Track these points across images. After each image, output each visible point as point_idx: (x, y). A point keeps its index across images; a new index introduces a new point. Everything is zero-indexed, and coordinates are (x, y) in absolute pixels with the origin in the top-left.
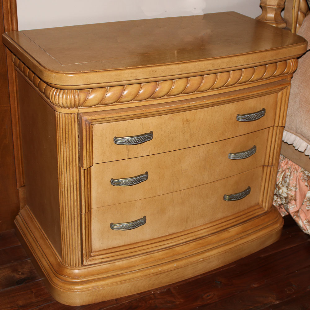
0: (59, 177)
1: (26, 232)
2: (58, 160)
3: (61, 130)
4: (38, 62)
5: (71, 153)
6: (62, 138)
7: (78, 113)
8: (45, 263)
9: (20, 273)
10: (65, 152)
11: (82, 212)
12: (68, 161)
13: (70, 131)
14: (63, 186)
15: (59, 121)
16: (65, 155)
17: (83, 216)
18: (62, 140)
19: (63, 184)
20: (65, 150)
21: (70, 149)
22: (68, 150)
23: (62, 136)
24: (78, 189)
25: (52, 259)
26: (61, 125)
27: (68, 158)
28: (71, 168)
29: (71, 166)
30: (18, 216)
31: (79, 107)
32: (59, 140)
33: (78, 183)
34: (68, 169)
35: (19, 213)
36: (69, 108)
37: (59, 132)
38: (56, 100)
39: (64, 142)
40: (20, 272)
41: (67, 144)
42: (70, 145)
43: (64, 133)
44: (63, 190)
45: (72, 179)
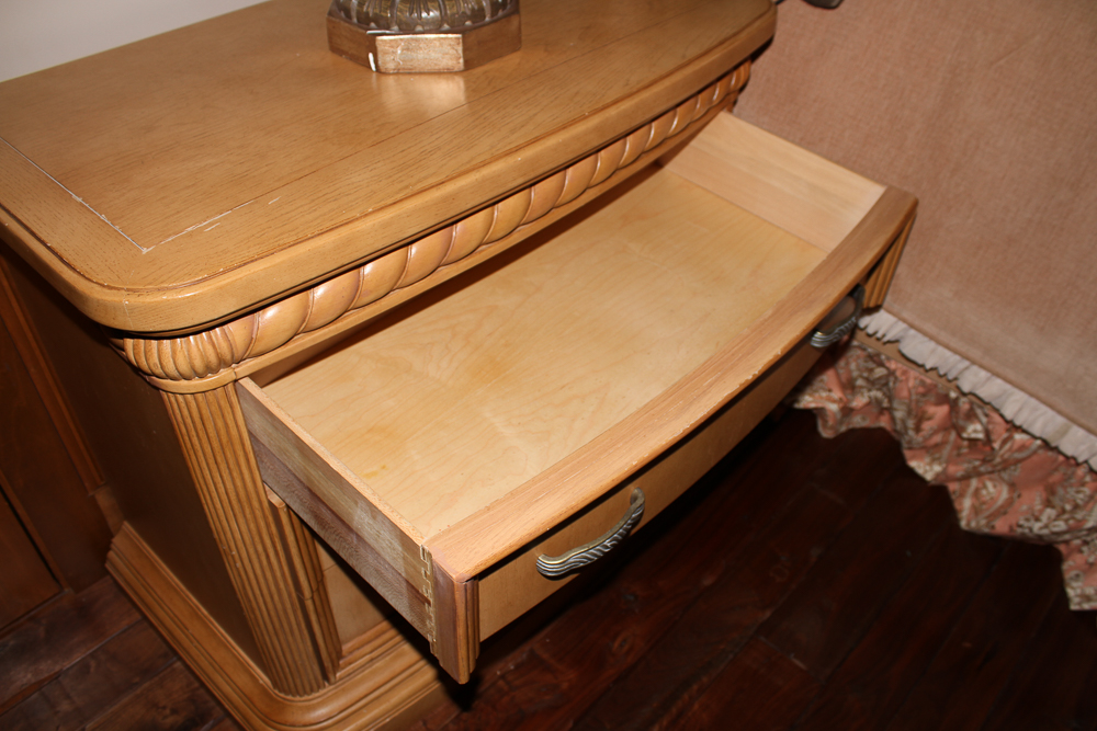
0: (216, 536)
1: (149, 599)
2: (204, 501)
3: (193, 433)
4: (49, 248)
5: (239, 483)
6: (200, 454)
7: (236, 381)
8: (227, 689)
9: (168, 712)
10: (220, 485)
11: (303, 594)
12: (235, 502)
13: (223, 432)
14: (237, 557)
15: (177, 411)
16: (222, 490)
17: (309, 603)
18: (203, 458)
19: (234, 553)
20: (218, 479)
21: (235, 474)
22: (230, 479)
23: (199, 449)
24: (281, 553)
25: (242, 680)
26: (189, 421)
27: (233, 497)
28: (249, 516)
29: (247, 511)
30: (111, 554)
31: (234, 365)
32: (193, 457)
33: (277, 540)
34: (241, 520)
35: (113, 546)
36: (201, 377)
37: (186, 438)
38: (155, 364)
39: (211, 461)
40: (164, 708)
41: (223, 466)
42: (232, 466)
43: (204, 440)
44: (239, 564)
45: (257, 539)
